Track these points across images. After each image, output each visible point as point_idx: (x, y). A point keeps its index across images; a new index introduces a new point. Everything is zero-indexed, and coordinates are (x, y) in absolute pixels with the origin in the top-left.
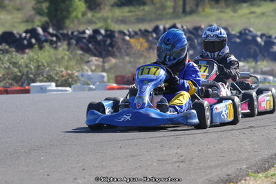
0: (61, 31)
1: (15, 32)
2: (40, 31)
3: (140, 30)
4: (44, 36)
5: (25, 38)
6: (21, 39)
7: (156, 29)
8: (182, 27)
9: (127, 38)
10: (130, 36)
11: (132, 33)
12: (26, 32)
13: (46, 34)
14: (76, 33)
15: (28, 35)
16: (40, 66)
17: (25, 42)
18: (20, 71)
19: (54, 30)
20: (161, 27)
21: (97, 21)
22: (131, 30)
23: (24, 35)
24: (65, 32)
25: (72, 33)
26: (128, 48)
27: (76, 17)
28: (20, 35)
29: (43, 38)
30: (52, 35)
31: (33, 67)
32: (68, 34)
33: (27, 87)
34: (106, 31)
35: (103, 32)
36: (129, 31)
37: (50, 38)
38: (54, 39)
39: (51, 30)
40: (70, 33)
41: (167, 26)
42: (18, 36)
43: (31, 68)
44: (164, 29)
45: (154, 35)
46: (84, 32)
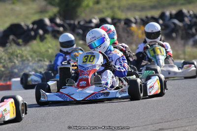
0: (68, 22)
1: (23, 24)
2: (47, 21)
3: (147, 17)
4: (51, 26)
5: (32, 29)
6: (29, 30)
7: (162, 16)
8: (189, 12)
9: (134, 25)
10: (136, 23)
11: (139, 21)
12: (33, 23)
13: (53, 25)
14: (82, 23)
15: (35, 27)
16: (24, 60)
17: (33, 33)
18: (4, 67)
19: (61, 20)
20: (168, 13)
21: (104, 10)
22: (137, 17)
23: (31, 26)
24: (72, 22)
25: (79, 23)
26: (128, 37)
27: (88, 6)
28: (28, 27)
29: (50, 29)
30: (59, 25)
31: (17, 62)
32: (74, 24)
33: (8, 83)
34: (113, 19)
35: (109, 20)
36: (135, 19)
37: (57, 28)
38: (61, 29)
39: (58, 21)
40: (76, 23)
41: (174, 12)
42: (25, 28)
43: (15, 63)
44: (171, 15)
45: (161, 22)
46: (91, 22)
